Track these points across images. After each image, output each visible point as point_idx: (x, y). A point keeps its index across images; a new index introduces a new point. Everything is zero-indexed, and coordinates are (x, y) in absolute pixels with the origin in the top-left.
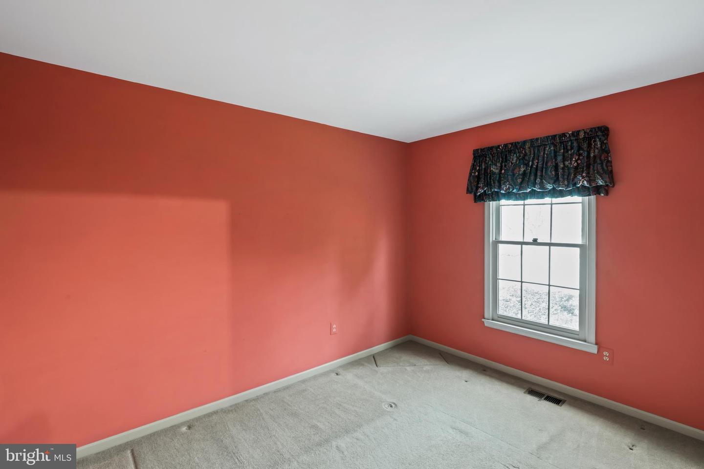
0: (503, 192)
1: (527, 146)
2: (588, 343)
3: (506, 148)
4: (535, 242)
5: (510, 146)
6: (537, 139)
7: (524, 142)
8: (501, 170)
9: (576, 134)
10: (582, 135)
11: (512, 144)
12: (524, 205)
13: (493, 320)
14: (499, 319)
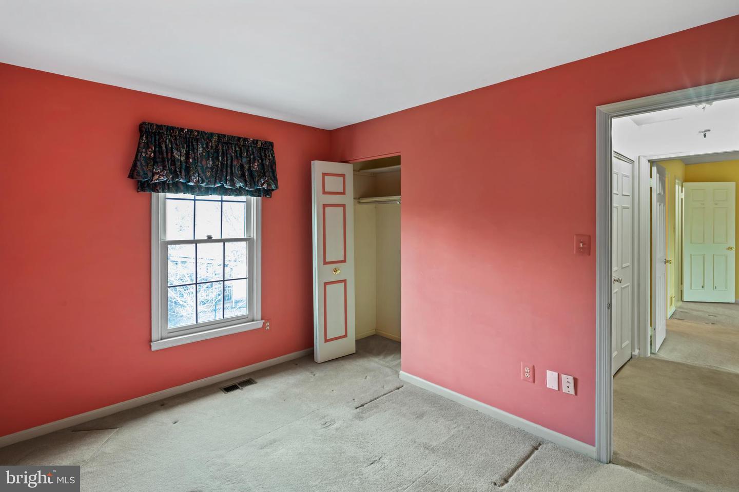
0: (191, 184)
1: (215, 138)
2: (256, 321)
3: (191, 135)
4: (210, 239)
5: (196, 133)
6: (224, 136)
7: (212, 135)
8: (187, 157)
9: (255, 142)
10: (259, 145)
11: (198, 132)
12: (195, 200)
13: (161, 339)
14: (170, 335)
